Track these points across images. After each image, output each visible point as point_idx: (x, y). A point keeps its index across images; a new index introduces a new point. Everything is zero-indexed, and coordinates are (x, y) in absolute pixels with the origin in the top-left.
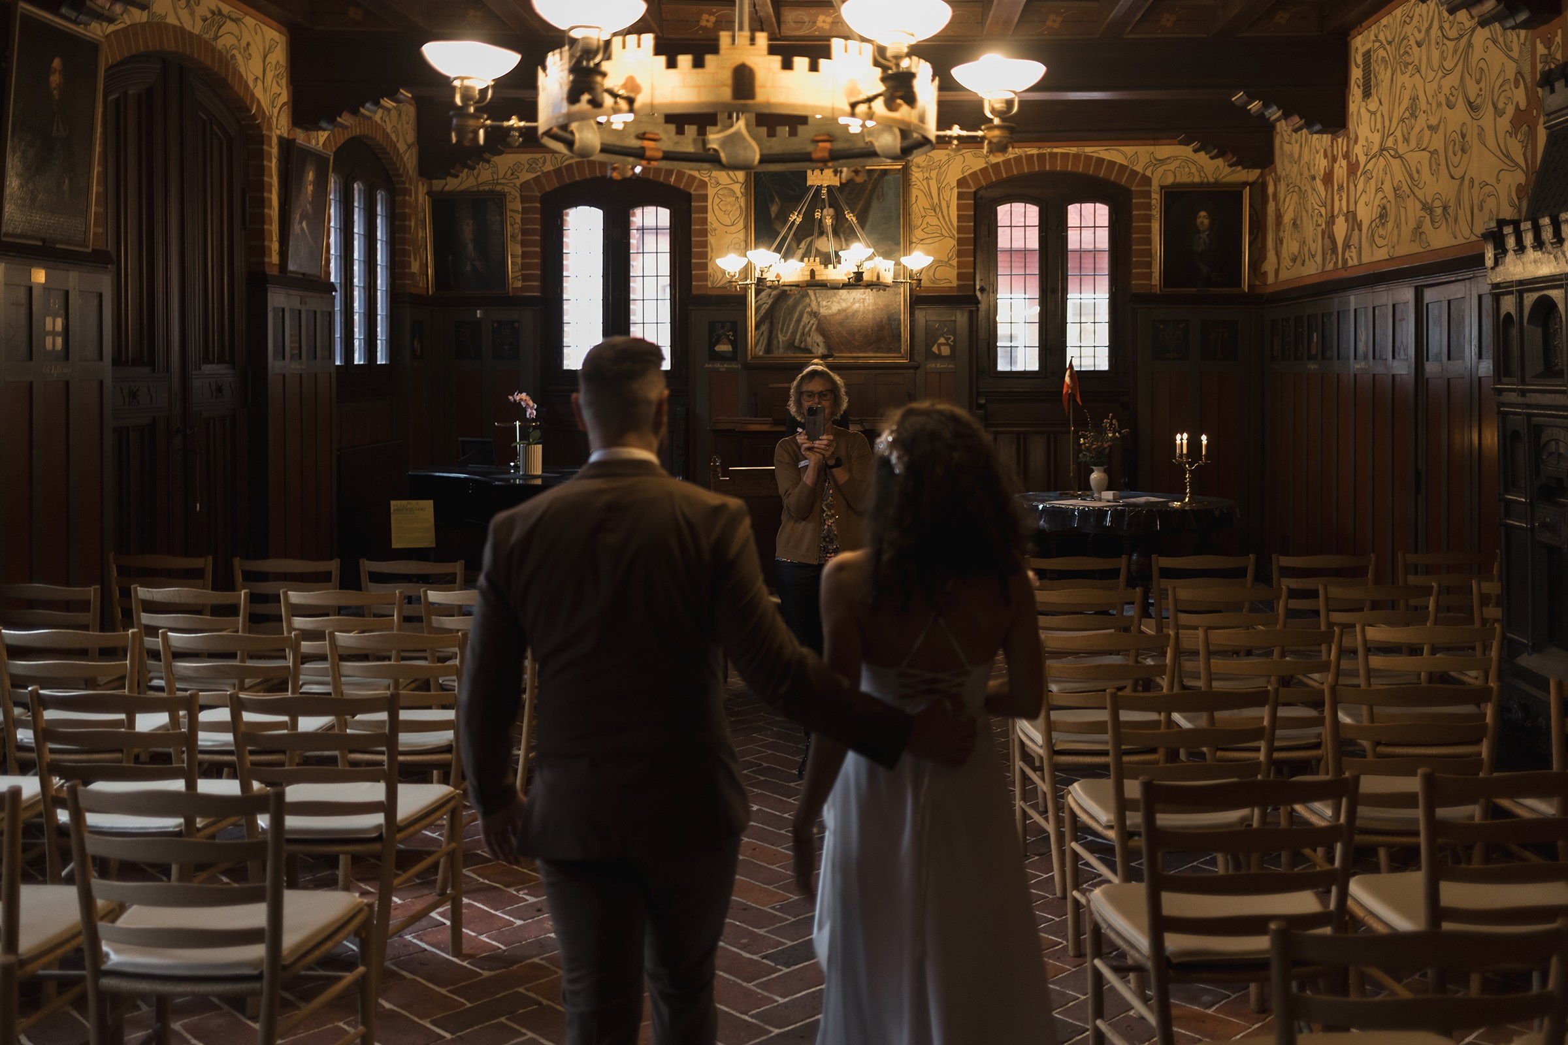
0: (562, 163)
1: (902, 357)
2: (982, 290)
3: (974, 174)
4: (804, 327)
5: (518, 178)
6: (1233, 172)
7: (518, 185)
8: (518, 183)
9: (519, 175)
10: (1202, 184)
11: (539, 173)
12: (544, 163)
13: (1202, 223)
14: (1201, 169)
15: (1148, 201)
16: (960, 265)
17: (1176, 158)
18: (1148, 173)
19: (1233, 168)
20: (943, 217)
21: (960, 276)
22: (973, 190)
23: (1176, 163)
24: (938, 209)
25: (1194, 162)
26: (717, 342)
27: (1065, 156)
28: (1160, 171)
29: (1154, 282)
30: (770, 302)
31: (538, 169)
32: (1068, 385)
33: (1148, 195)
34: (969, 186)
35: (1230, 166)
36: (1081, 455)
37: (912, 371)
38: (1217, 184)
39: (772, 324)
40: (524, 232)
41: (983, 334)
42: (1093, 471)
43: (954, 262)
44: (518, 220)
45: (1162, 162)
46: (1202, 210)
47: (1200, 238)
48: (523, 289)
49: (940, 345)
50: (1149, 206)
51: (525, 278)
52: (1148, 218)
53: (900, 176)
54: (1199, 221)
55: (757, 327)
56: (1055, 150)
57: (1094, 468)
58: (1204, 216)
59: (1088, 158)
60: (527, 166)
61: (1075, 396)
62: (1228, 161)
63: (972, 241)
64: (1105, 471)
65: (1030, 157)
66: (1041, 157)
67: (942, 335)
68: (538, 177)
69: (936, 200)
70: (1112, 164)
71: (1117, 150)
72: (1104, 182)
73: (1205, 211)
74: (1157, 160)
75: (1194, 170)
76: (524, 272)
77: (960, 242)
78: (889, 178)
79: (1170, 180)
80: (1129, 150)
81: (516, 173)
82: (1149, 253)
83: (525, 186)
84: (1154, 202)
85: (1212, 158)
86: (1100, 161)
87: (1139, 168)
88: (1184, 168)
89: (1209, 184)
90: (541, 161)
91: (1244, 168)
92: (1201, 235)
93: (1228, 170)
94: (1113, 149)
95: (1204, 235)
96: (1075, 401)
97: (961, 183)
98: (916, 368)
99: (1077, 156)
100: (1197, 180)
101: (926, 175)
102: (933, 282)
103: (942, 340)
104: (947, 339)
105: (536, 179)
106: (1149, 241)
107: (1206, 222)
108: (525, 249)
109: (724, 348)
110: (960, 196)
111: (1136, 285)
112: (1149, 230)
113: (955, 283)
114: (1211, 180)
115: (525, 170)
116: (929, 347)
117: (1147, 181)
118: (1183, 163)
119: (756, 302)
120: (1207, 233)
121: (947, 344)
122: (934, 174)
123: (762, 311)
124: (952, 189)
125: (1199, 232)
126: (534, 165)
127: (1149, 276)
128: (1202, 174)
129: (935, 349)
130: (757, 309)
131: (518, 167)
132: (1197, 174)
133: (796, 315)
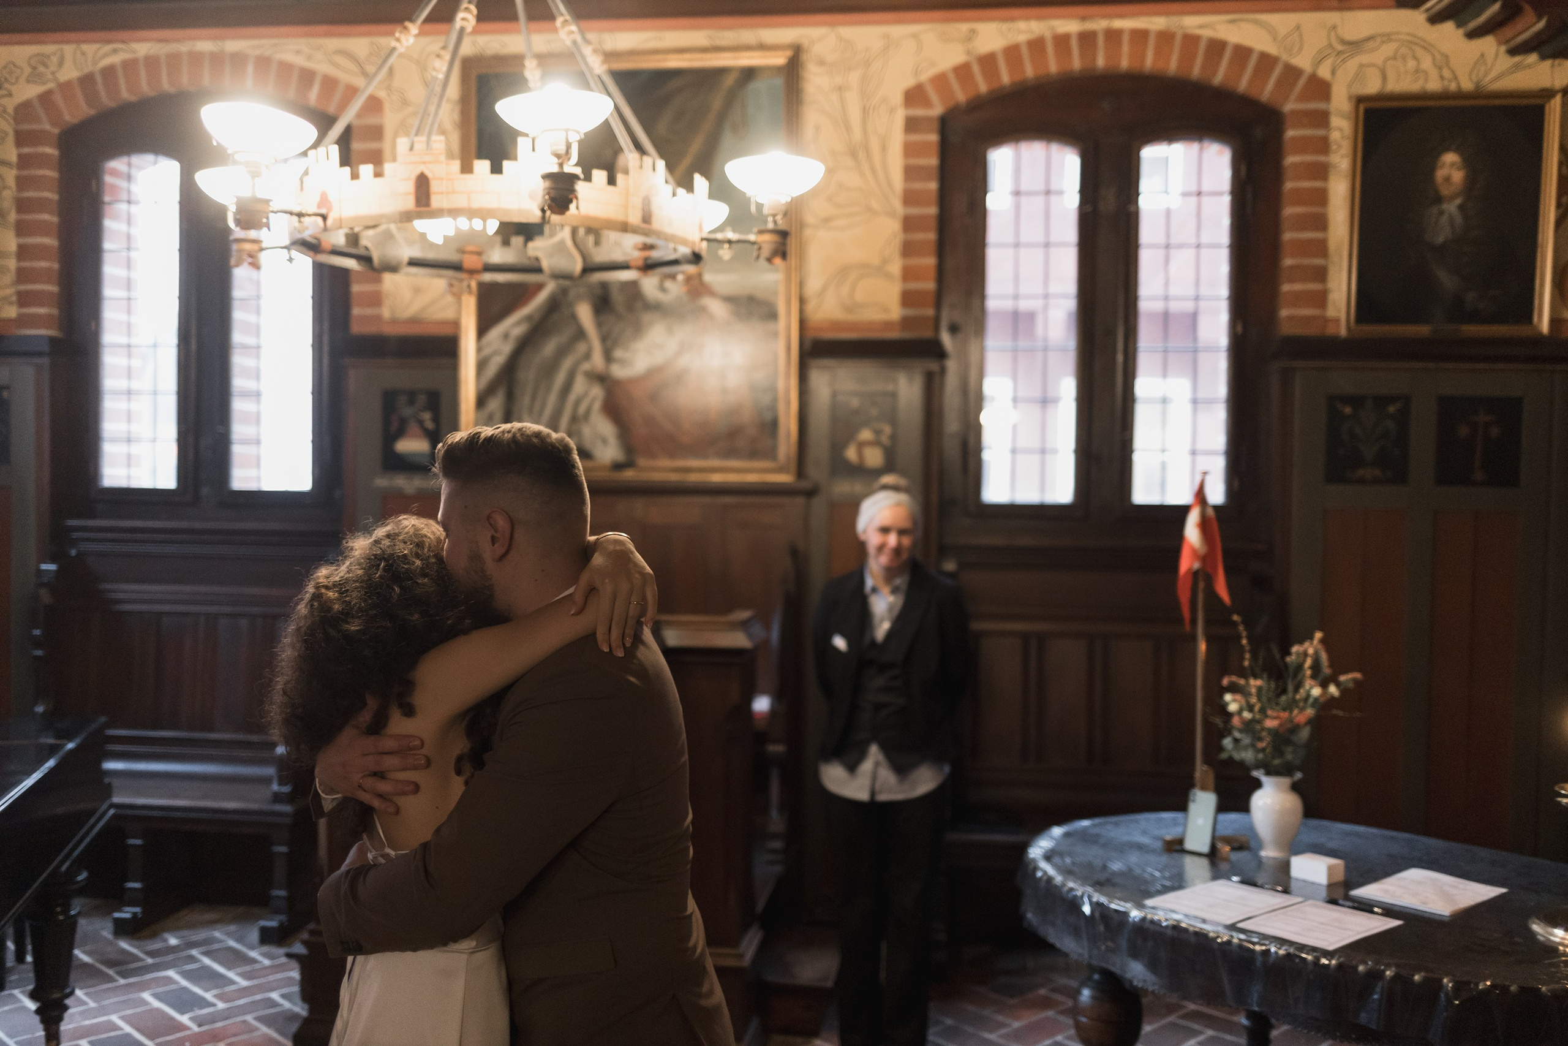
0: (95, 63)
1: (780, 470)
2: (954, 329)
3: (940, 80)
4: (578, 403)
5: (10, 95)
6: (1517, 67)
7: (10, 110)
8: (10, 104)
9: (13, 89)
10: (1444, 95)
11: (51, 85)
12: (61, 63)
13: (1448, 179)
14: (1443, 62)
15: (1321, 132)
16: (908, 274)
17: (1387, 38)
18: (1324, 72)
19: (1517, 59)
20: (873, 171)
21: (908, 298)
22: (937, 110)
23: (1388, 50)
24: (862, 155)
25: (1427, 47)
26: (401, 433)
27: (1141, 36)
28: (1352, 65)
29: (1331, 312)
30: (507, 349)
31: (50, 76)
32: (1194, 551)
33: (1322, 119)
34: (927, 103)
35: (1512, 52)
36: (1227, 742)
37: (800, 501)
38: (1478, 94)
39: (510, 397)
40: (22, 205)
41: (952, 425)
42: (1257, 785)
43: (896, 267)
44: (11, 181)
45: (1355, 46)
46: (1448, 149)
47: (1442, 213)
48: (21, 321)
49: (861, 445)
50: (1323, 145)
51: (23, 299)
52: (1321, 172)
53: (779, 82)
54: (1440, 174)
55: (481, 402)
56: (1119, 24)
57: (1265, 779)
58: (1453, 165)
59: (1191, 40)
60: (28, 70)
61: (1209, 580)
62: (1507, 42)
63: (933, 224)
64: (1295, 788)
65: (1062, 41)
66: (1087, 39)
67: (866, 424)
68: (49, 93)
69: (857, 135)
70: (1242, 53)
71: (1256, 22)
72: (1224, 96)
73: (1457, 150)
74: (1343, 42)
75: (1427, 64)
76: (23, 287)
77: (909, 224)
78: (759, 86)
79: (1372, 86)
80: (1282, 21)
81: (6, 85)
82: (1321, 248)
83: (24, 111)
84: (1335, 136)
85: (1472, 35)
86: (1217, 47)
87: (1303, 61)
88: (1404, 58)
89: (1460, 95)
90: (55, 59)
91: (1543, 57)
92: (1445, 206)
93: (1506, 62)
94: (1247, 21)
95: (1451, 207)
96: (1211, 594)
97: (914, 96)
98: (811, 493)
99: (1165, 37)
100: (1434, 85)
101: (838, 80)
102: (848, 309)
103: (866, 435)
104: (878, 432)
105: (45, 98)
106: (1321, 223)
107: (1458, 176)
108: (23, 240)
109: (412, 445)
110: (912, 125)
111: (1291, 318)
112: (1321, 197)
113: (895, 312)
114: (1467, 85)
115: (22, 80)
116: (837, 448)
117: (1320, 89)
118: (1403, 50)
119: (479, 350)
120: (1458, 201)
121: (876, 443)
122: (854, 78)
123: (492, 370)
124: (892, 111)
125: (1438, 199)
126: (41, 69)
127: (1321, 299)
128: (1446, 73)
129: (851, 454)
130: (481, 365)
131: (11, 72)
132: (1434, 73)
133: (560, 378)
